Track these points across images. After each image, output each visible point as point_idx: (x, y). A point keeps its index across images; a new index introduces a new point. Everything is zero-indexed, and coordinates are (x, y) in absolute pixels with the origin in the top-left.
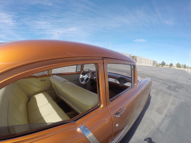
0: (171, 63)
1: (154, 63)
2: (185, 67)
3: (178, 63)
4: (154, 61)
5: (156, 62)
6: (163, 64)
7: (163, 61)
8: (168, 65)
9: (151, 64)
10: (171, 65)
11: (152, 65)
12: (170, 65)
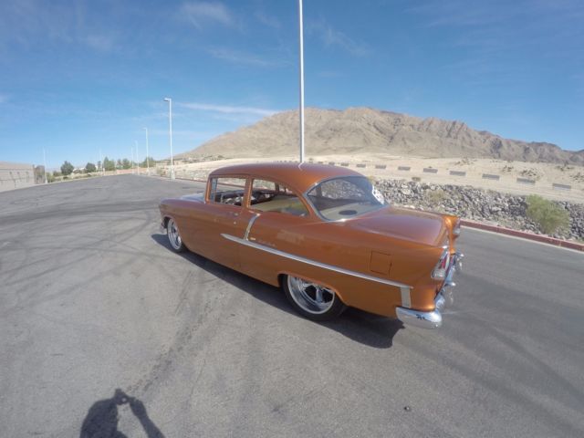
0: (89, 164)
1: (39, 173)
2: (126, 165)
3: (106, 160)
4: (38, 168)
5: (43, 167)
6: (67, 170)
7: (66, 162)
8: (80, 172)
9: (28, 178)
10: (90, 168)
11: (32, 183)
12: (87, 167)
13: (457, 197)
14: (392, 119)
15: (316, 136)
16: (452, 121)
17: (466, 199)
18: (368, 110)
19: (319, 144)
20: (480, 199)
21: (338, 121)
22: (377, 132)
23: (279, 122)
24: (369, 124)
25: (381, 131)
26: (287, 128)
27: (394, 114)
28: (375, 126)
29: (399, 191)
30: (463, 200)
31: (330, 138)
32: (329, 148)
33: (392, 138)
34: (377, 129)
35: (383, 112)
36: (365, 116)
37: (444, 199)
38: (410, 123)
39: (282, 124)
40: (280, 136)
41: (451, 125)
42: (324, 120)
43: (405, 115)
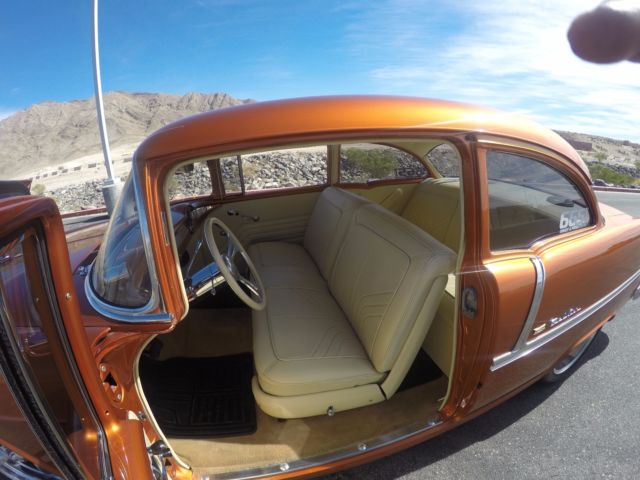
13: (268, 166)
14: (147, 102)
15: (59, 137)
16: (214, 92)
17: (280, 166)
18: (117, 94)
19: (65, 146)
20: (294, 163)
21: (83, 114)
22: (132, 119)
23: (9, 129)
24: (120, 111)
25: (135, 117)
26: (22, 135)
27: (149, 94)
28: (128, 113)
29: (203, 176)
30: (276, 167)
31: (76, 137)
32: (78, 150)
33: (149, 123)
34: (132, 116)
35: (136, 95)
36: (114, 102)
37: (256, 172)
38: (168, 102)
39: (14, 132)
40: (15, 148)
41: (212, 98)
42: (66, 115)
43: (161, 93)
